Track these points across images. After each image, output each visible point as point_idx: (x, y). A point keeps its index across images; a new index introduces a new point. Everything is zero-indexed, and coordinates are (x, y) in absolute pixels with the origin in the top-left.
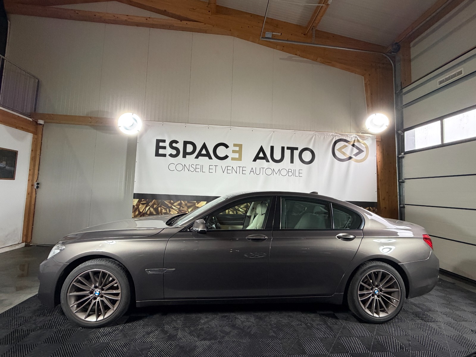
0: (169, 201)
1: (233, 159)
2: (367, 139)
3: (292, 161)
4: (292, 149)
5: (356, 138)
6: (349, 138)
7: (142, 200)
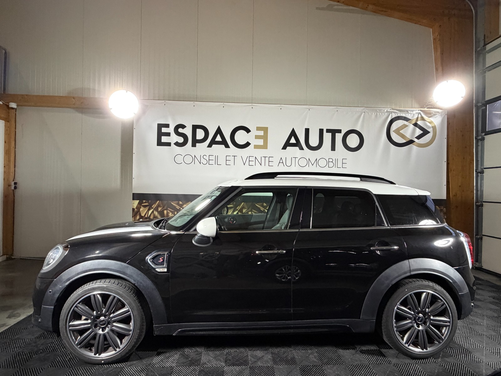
0: (177, 202)
1: (256, 147)
2: (434, 115)
3: (333, 148)
4: (334, 132)
5: (419, 115)
6: (410, 114)
7: (143, 202)
